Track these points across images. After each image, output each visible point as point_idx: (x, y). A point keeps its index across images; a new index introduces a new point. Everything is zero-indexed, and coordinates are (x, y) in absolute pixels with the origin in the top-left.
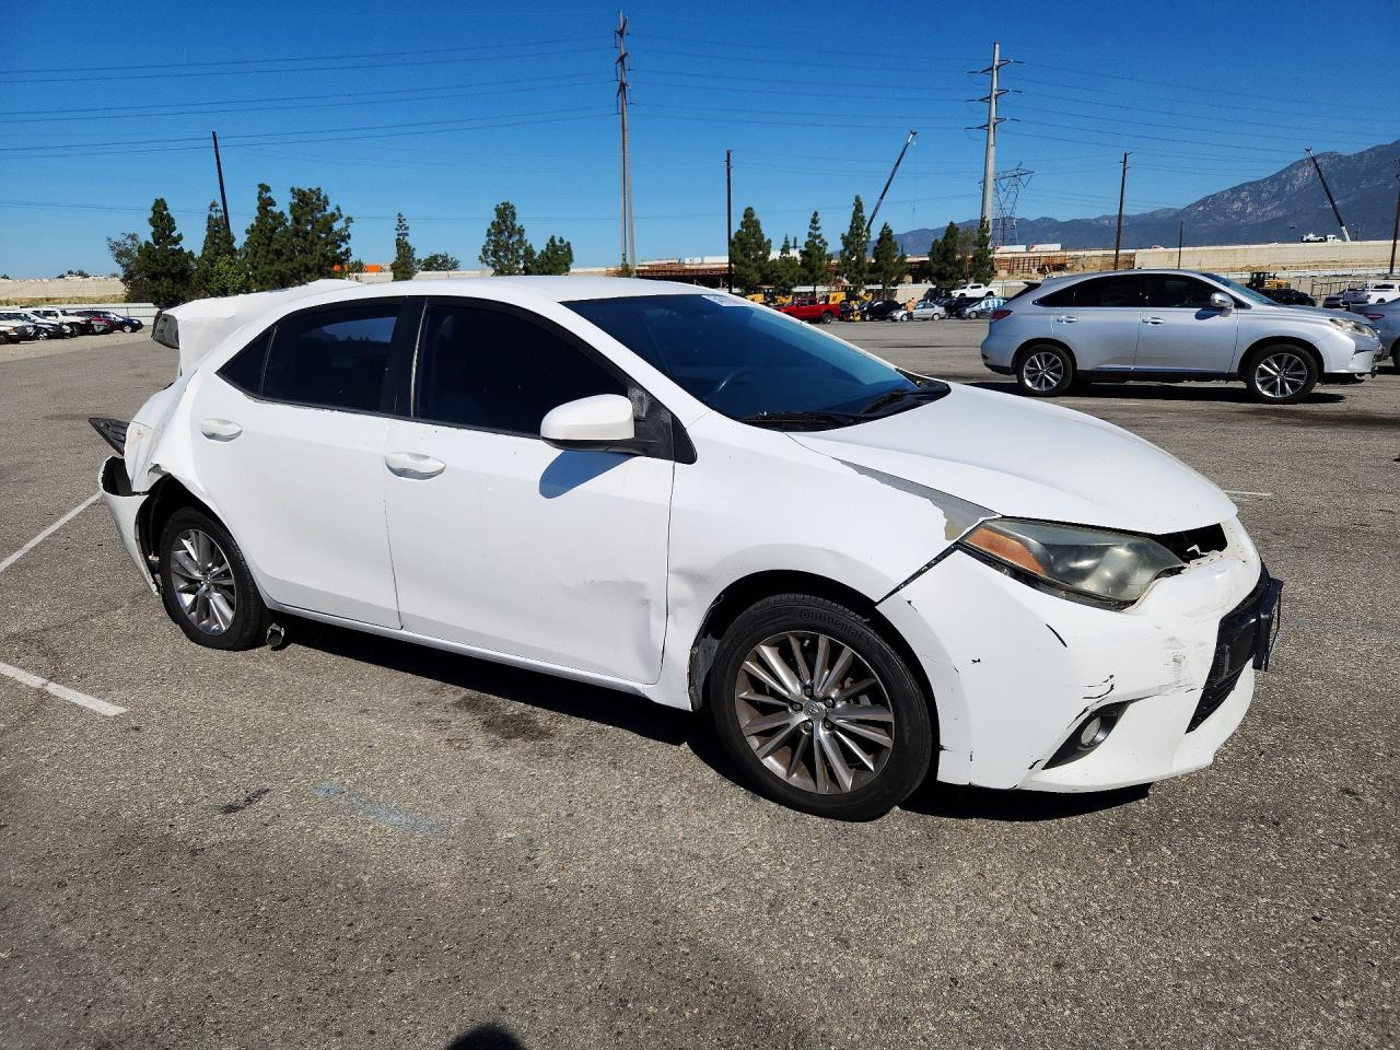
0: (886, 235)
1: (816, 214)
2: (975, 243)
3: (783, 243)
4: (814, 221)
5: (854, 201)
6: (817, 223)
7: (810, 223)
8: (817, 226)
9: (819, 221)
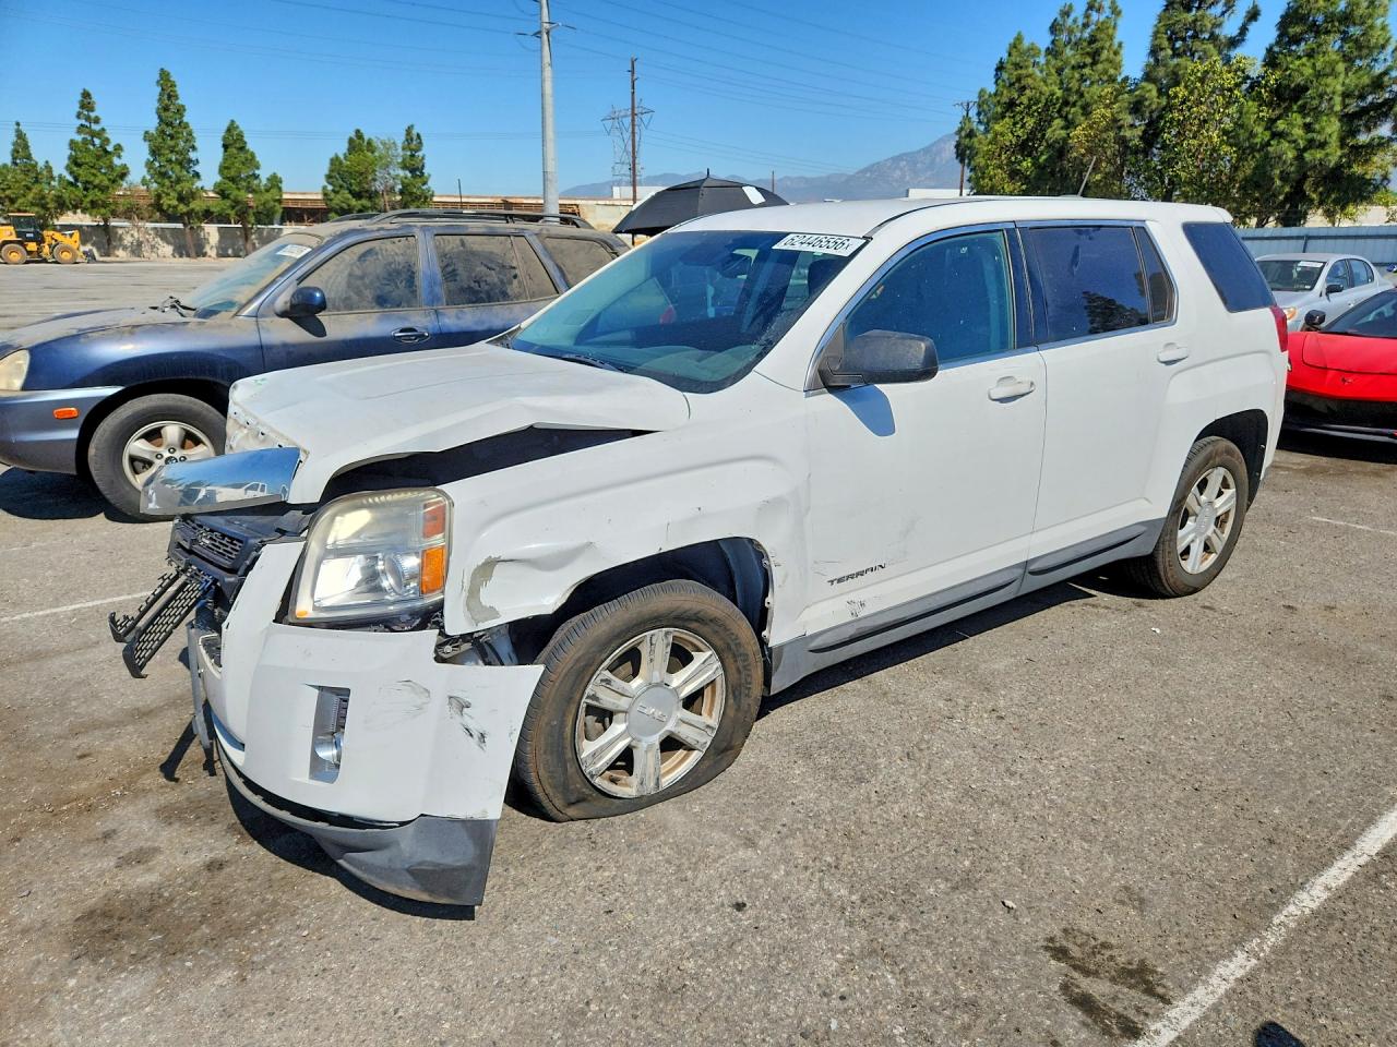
0: (233, 142)
1: (86, 95)
2: (404, 167)
3: (13, 138)
4: (83, 106)
5: (157, 77)
6: (93, 111)
7: (77, 108)
8: (92, 115)
9: (97, 107)
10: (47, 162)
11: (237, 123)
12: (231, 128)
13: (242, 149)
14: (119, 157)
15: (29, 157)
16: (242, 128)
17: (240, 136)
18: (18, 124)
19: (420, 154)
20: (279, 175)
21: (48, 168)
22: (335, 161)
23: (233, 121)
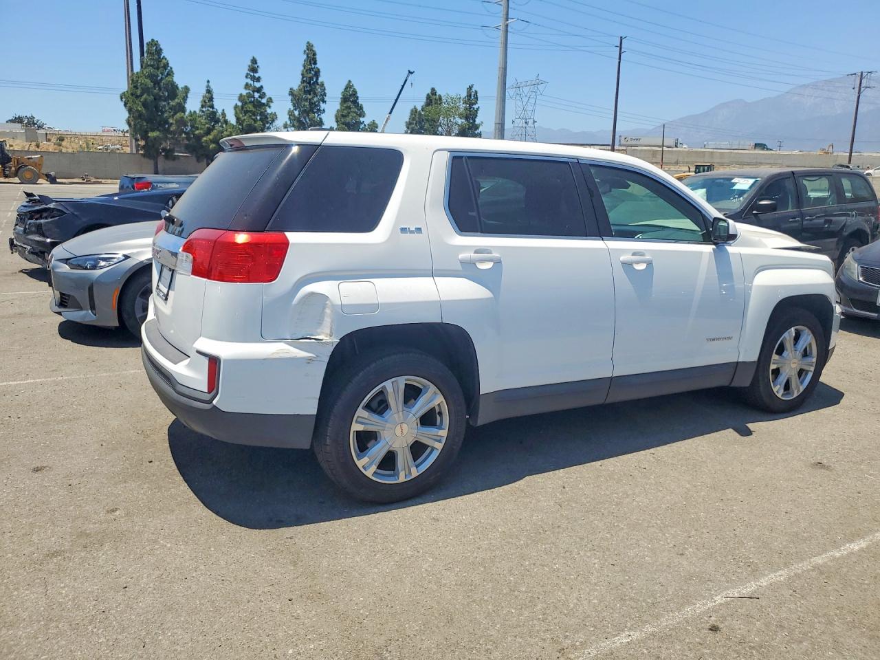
0: (349, 97)
1: (254, 61)
2: (461, 116)
3: (204, 91)
4: (254, 69)
5: (305, 48)
6: (257, 72)
7: (246, 71)
8: (257, 75)
9: (259, 70)
10: (223, 110)
11: (353, 82)
12: (349, 86)
13: (355, 102)
14: (270, 107)
15: (212, 107)
16: (356, 87)
17: (355, 93)
18: (208, 82)
19: (475, 107)
20: (376, 122)
21: (224, 114)
22: (414, 112)
23: (350, 81)
